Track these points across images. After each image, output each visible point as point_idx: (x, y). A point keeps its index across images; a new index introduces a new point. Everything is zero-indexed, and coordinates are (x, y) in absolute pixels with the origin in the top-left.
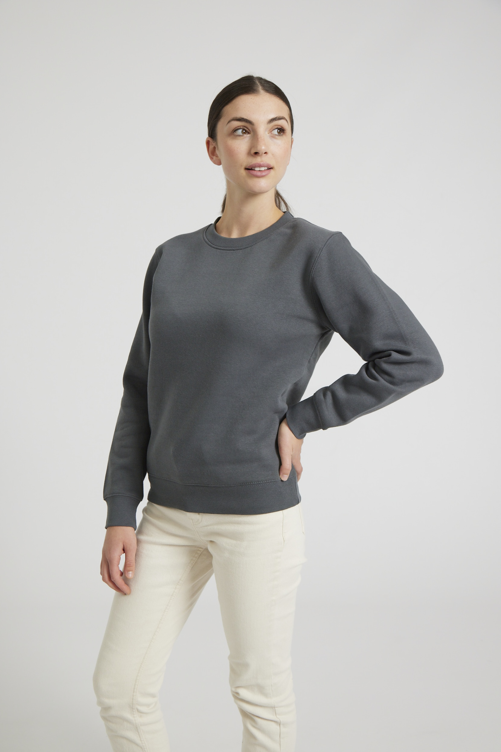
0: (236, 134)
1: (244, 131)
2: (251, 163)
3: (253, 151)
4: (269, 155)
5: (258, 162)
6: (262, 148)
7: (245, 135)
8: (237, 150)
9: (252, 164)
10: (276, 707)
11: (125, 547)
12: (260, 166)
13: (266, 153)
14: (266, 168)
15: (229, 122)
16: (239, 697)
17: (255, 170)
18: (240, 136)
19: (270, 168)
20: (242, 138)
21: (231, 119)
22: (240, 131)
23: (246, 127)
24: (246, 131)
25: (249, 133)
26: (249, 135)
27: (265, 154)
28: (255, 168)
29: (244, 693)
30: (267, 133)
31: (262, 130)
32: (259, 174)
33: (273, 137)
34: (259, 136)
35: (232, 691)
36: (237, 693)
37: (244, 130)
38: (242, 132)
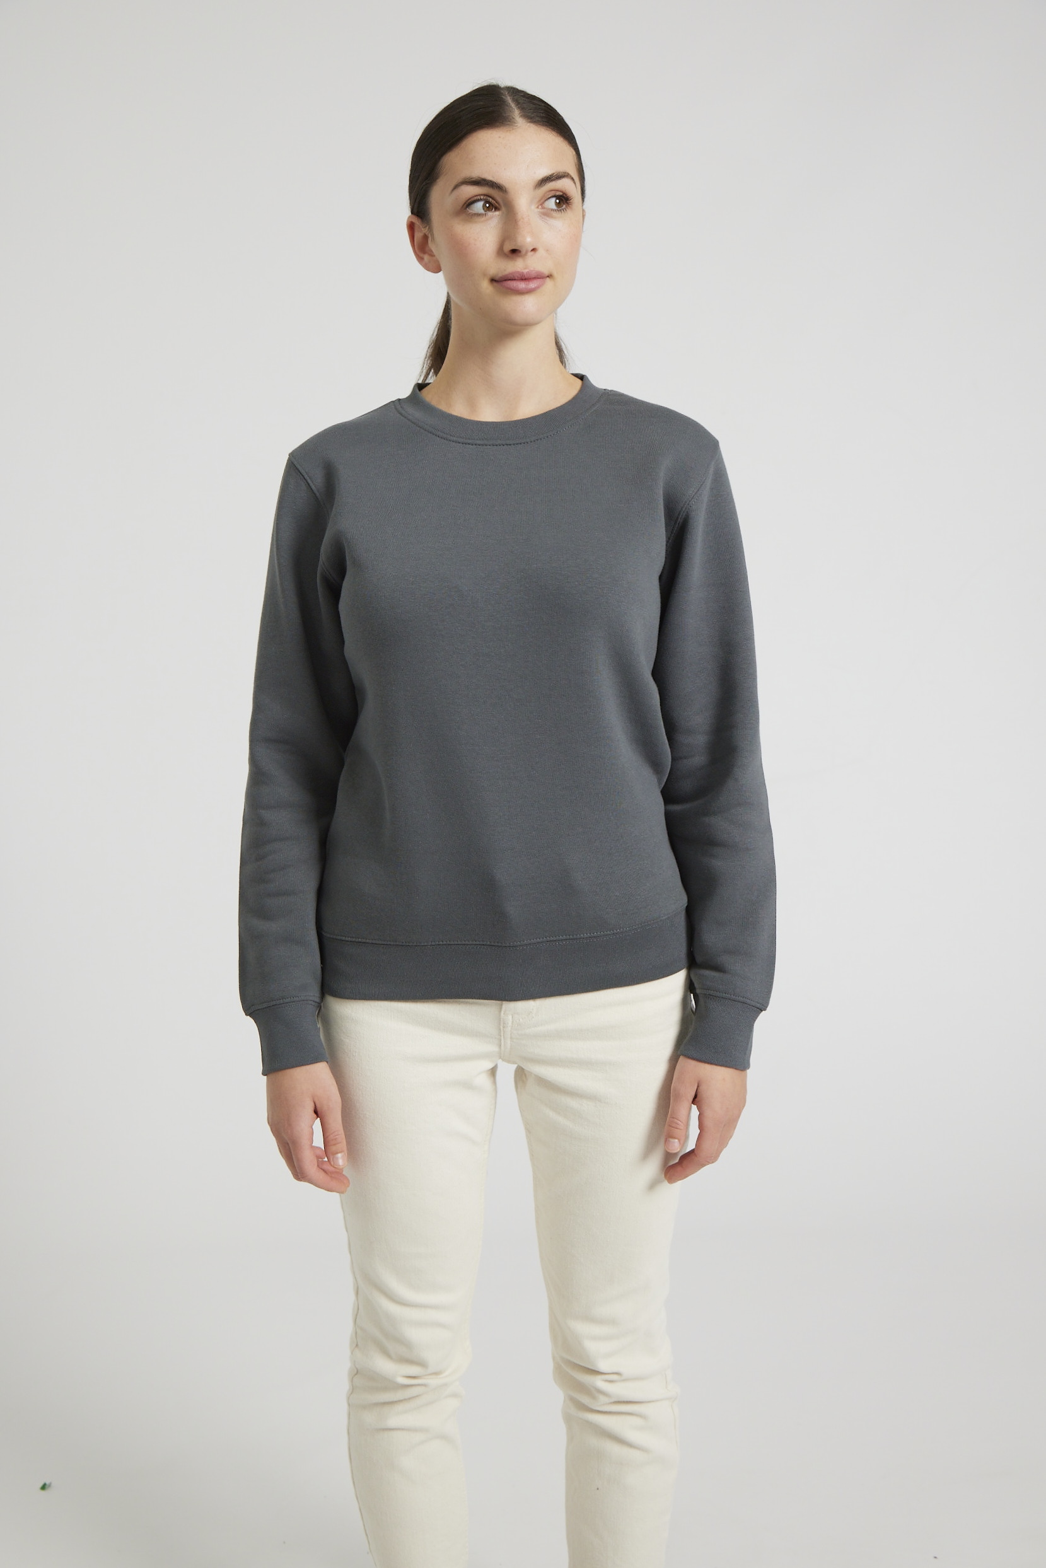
0: (470, 211)
1: (487, 205)
2: (505, 270)
3: (510, 247)
4: (541, 252)
5: (519, 270)
6: (526, 239)
7: (490, 214)
8: (475, 245)
9: (506, 273)
11: (318, 1106)
12: (522, 277)
13: (534, 250)
15: (456, 187)
18: (479, 215)
19: (543, 278)
20: (484, 219)
21: (460, 180)
22: (480, 204)
23: (490, 197)
24: (492, 205)
25: (497, 209)
26: (497, 213)
27: (532, 253)
30: (533, 207)
31: (524, 203)
32: (521, 286)
33: (546, 214)
34: (519, 216)
37: (487, 202)
38: (484, 206)
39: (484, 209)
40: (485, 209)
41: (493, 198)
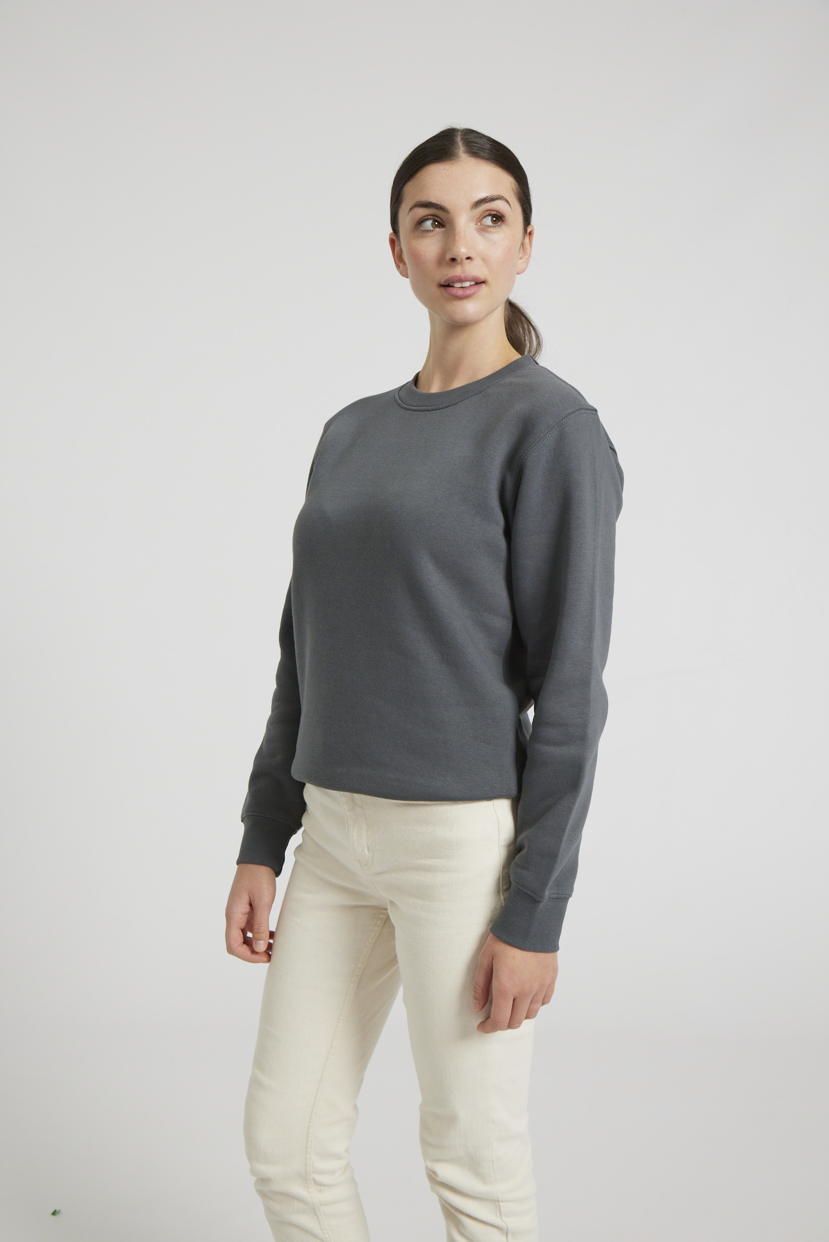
0: (422, 228)
1: (436, 223)
2: (447, 275)
3: (448, 257)
4: (475, 261)
5: (457, 274)
6: (462, 250)
7: (438, 230)
8: (423, 254)
9: (448, 277)
10: (502, 1201)
11: (251, 900)
12: (460, 280)
13: (468, 258)
14: (473, 283)
15: (412, 209)
16: (439, 1180)
17: (454, 287)
18: (428, 231)
19: (479, 283)
20: (431, 234)
21: (415, 204)
22: (429, 223)
23: (437, 217)
24: (440, 223)
25: (442, 226)
26: (443, 229)
27: (468, 261)
28: (454, 282)
29: (447, 1172)
30: (471, 224)
31: (464, 222)
32: (460, 293)
33: (483, 229)
34: (457, 231)
35: (427, 1167)
36: (435, 1173)
37: (434, 221)
38: (432, 224)
39: (432, 226)
40: (434, 226)
41: (439, 217)
